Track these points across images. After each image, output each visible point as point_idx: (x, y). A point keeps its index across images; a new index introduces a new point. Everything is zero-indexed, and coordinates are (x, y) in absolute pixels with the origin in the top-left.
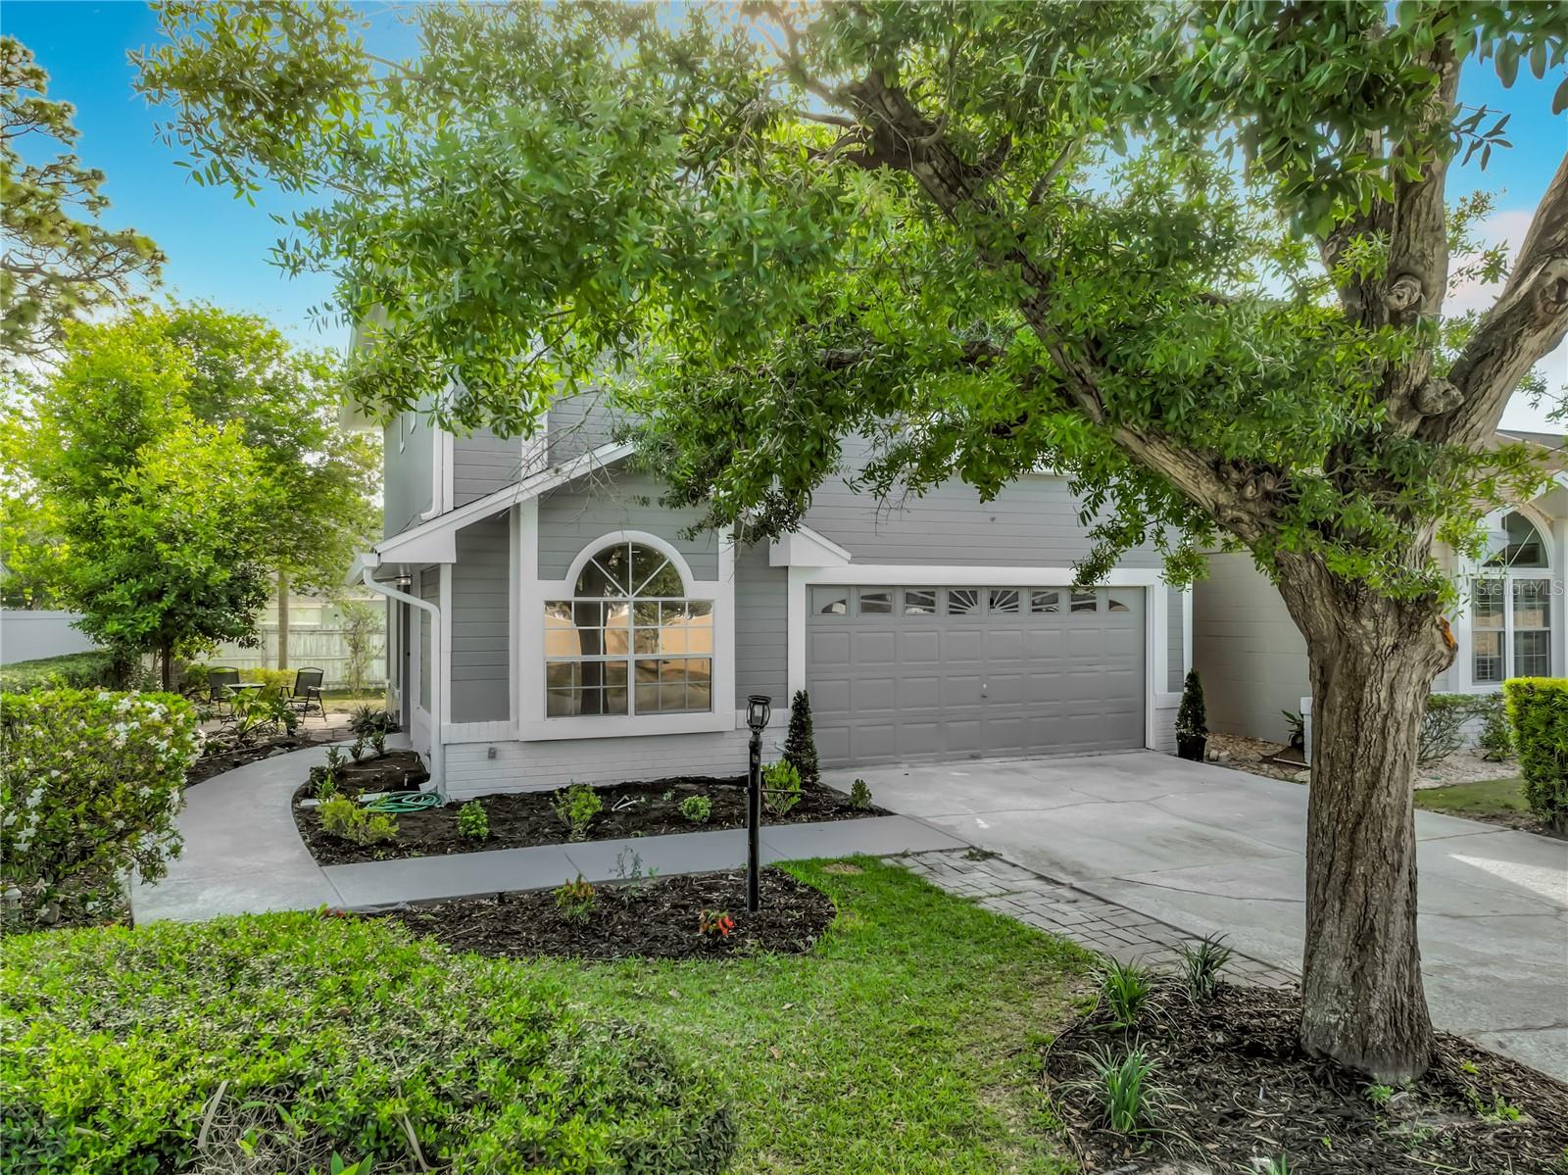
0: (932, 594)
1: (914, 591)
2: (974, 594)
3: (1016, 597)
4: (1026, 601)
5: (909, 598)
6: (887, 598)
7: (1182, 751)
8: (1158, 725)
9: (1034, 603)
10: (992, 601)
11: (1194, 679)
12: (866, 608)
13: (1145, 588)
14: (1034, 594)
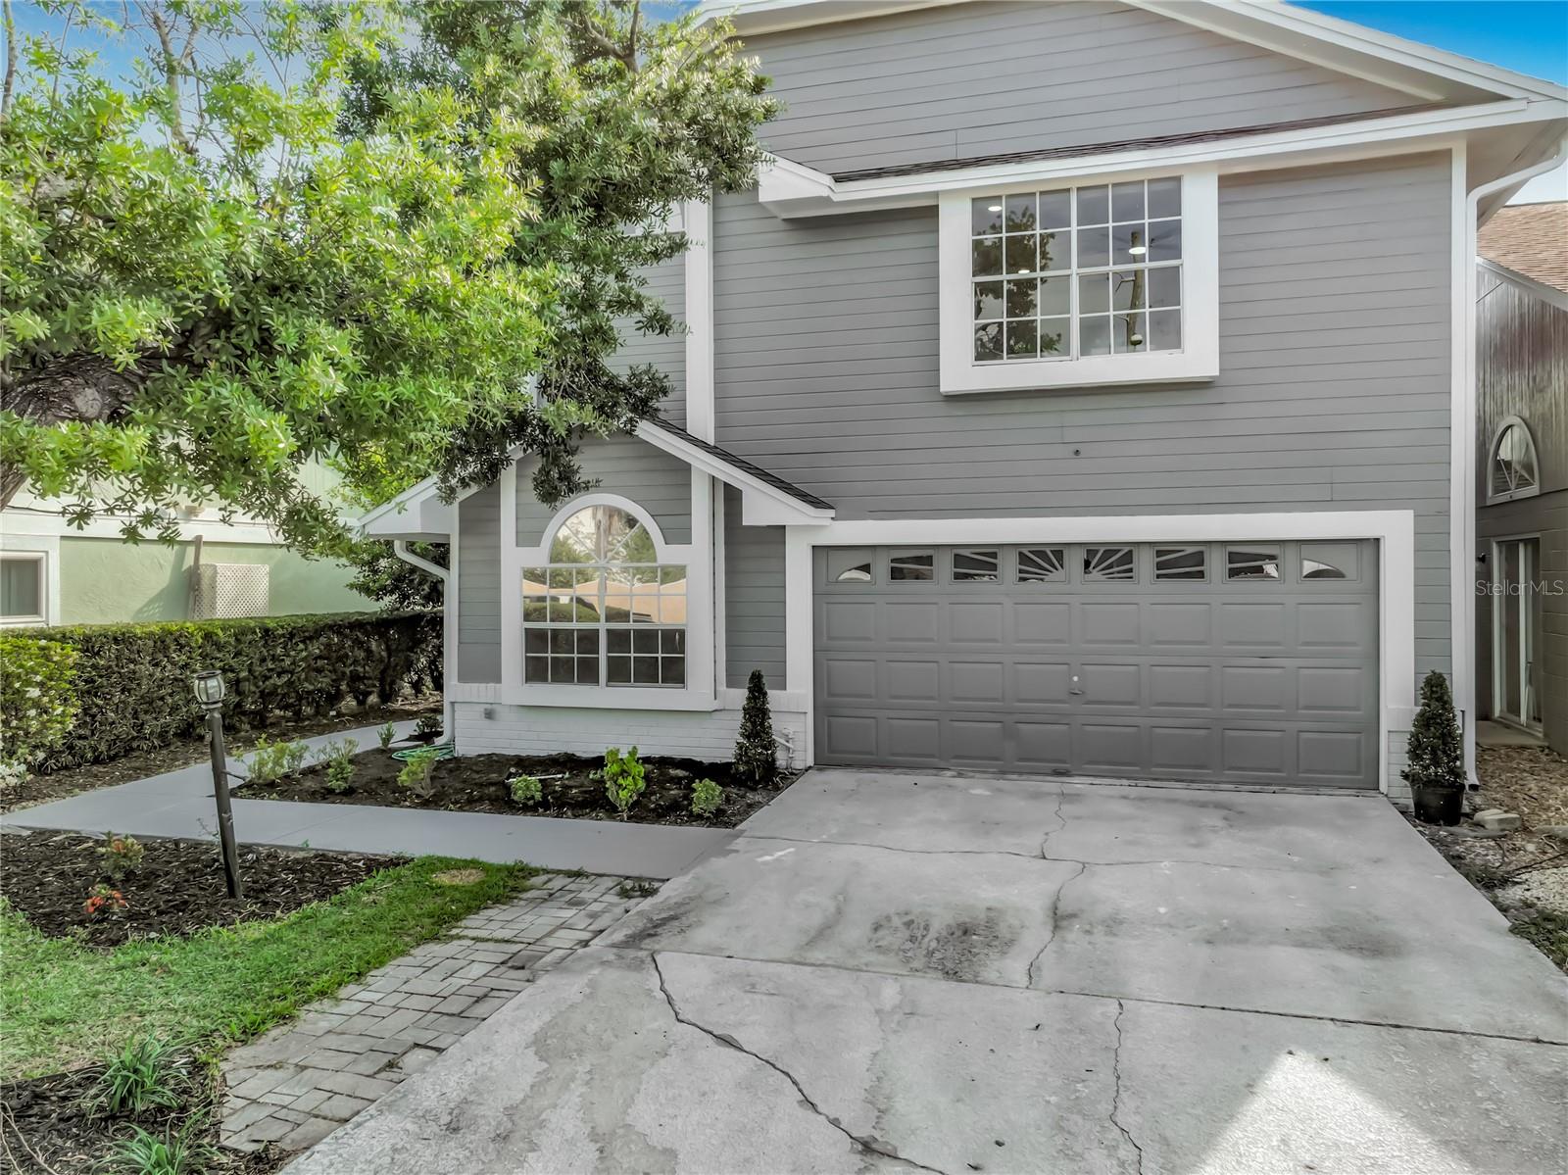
0: (994, 555)
1: (967, 553)
2: (1058, 555)
3: (1128, 558)
4: (1145, 563)
5: (959, 560)
6: (928, 560)
7: (1418, 805)
8: (1393, 758)
9: (1159, 566)
10: (1087, 564)
11: (1435, 690)
12: (896, 574)
13: (1377, 540)
14: (1159, 553)
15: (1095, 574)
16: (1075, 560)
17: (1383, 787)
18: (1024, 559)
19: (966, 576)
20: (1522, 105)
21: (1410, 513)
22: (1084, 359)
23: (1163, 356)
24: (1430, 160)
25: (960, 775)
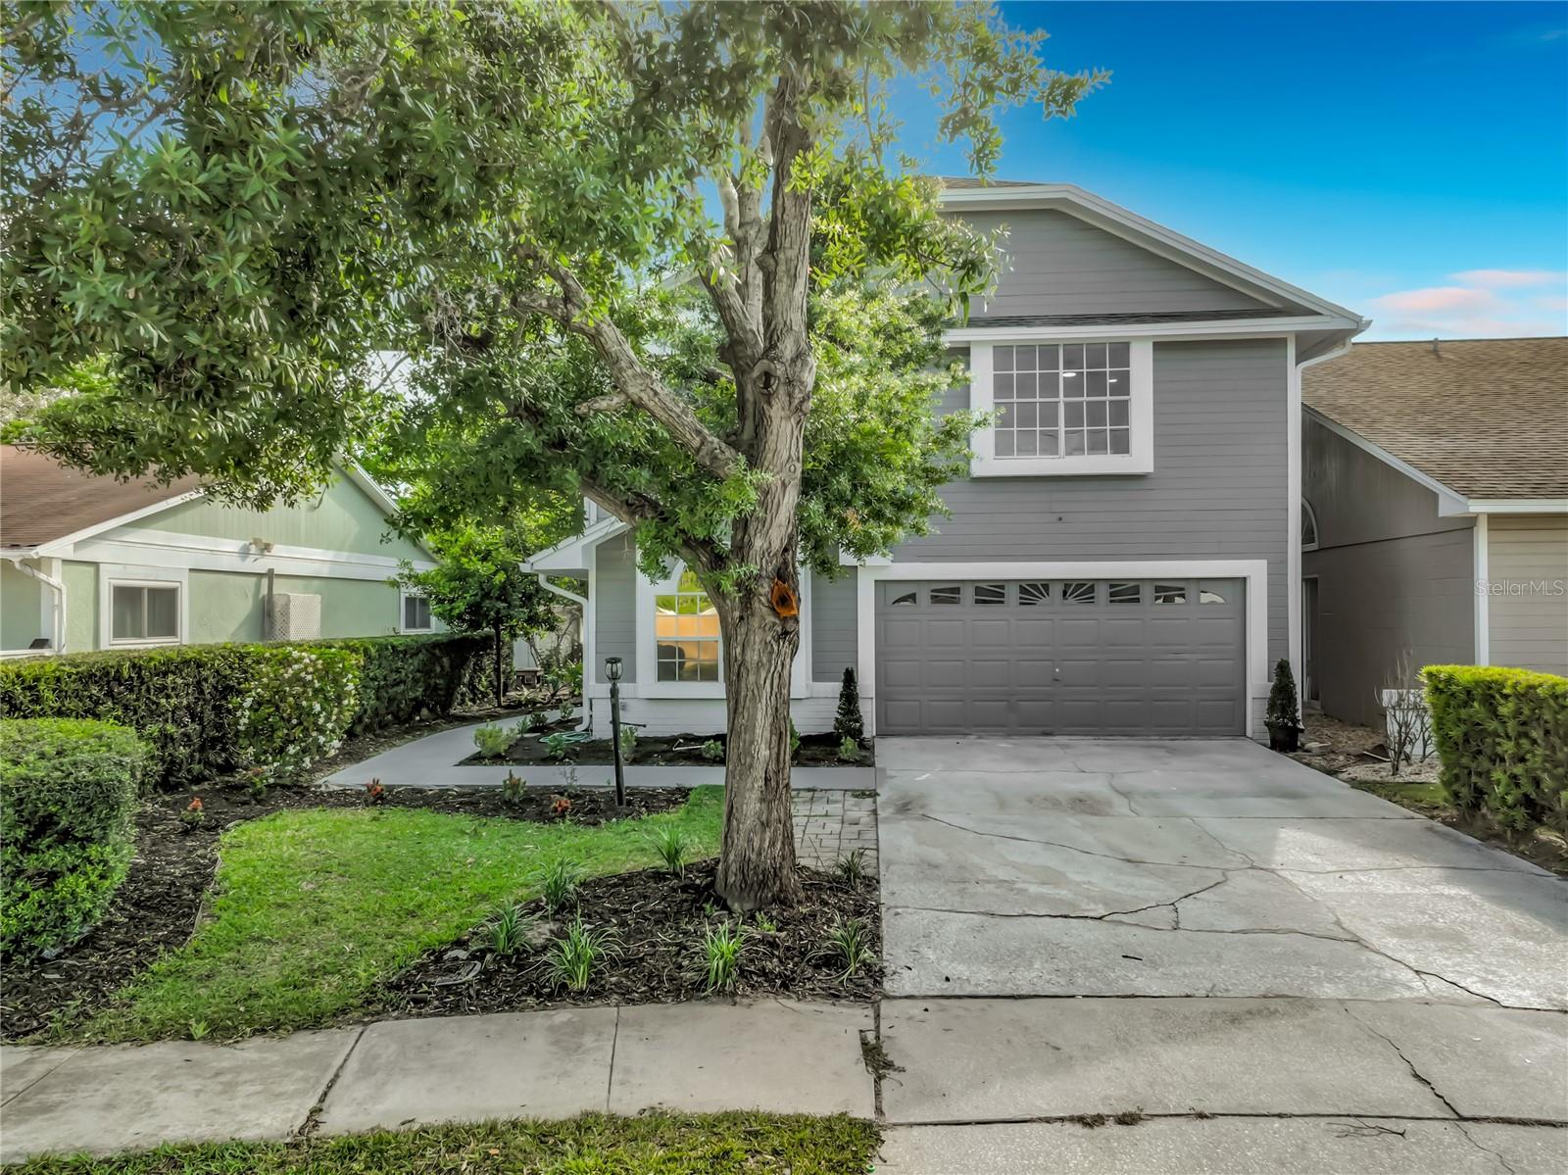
0: (1002, 587)
1: (984, 585)
2: (1046, 587)
3: (1092, 589)
4: (1102, 593)
5: (978, 591)
6: (957, 590)
7: (1273, 740)
8: (1255, 714)
9: (1112, 595)
10: (1065, 593)
11: (1282, 669)
12: (935, 599)
13: (1245, 579)
14: (1112, 586)
15: (1071, 600)
16: (1056, 591)
17: (1249, 733)
18: (1023, 590)
19: (984, 602)
20: (1328, 319)
21: (1264, 562)
22: (1068, 458)
23: (1119, 457)
24: (1276, 343)
25: (980, 737)
